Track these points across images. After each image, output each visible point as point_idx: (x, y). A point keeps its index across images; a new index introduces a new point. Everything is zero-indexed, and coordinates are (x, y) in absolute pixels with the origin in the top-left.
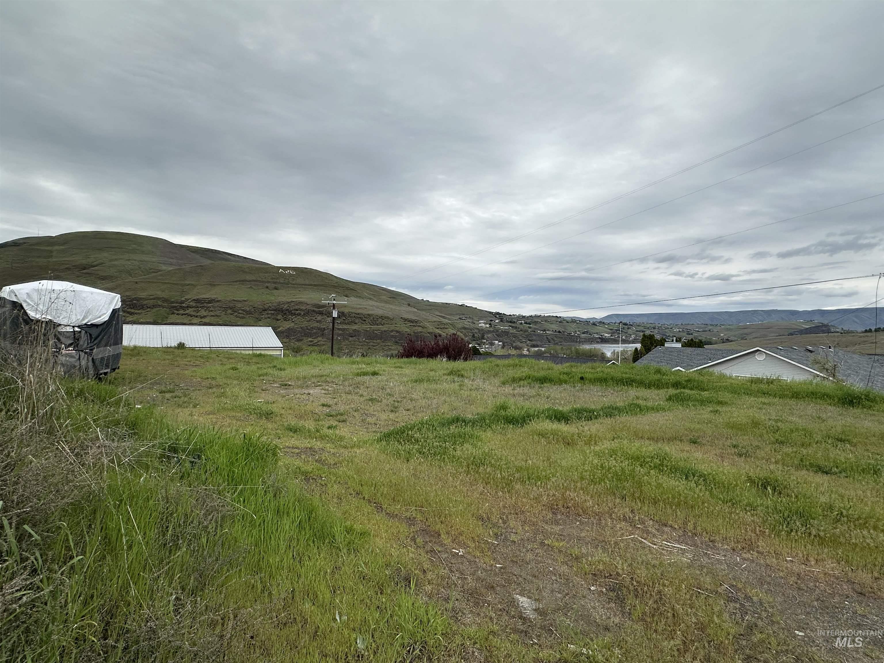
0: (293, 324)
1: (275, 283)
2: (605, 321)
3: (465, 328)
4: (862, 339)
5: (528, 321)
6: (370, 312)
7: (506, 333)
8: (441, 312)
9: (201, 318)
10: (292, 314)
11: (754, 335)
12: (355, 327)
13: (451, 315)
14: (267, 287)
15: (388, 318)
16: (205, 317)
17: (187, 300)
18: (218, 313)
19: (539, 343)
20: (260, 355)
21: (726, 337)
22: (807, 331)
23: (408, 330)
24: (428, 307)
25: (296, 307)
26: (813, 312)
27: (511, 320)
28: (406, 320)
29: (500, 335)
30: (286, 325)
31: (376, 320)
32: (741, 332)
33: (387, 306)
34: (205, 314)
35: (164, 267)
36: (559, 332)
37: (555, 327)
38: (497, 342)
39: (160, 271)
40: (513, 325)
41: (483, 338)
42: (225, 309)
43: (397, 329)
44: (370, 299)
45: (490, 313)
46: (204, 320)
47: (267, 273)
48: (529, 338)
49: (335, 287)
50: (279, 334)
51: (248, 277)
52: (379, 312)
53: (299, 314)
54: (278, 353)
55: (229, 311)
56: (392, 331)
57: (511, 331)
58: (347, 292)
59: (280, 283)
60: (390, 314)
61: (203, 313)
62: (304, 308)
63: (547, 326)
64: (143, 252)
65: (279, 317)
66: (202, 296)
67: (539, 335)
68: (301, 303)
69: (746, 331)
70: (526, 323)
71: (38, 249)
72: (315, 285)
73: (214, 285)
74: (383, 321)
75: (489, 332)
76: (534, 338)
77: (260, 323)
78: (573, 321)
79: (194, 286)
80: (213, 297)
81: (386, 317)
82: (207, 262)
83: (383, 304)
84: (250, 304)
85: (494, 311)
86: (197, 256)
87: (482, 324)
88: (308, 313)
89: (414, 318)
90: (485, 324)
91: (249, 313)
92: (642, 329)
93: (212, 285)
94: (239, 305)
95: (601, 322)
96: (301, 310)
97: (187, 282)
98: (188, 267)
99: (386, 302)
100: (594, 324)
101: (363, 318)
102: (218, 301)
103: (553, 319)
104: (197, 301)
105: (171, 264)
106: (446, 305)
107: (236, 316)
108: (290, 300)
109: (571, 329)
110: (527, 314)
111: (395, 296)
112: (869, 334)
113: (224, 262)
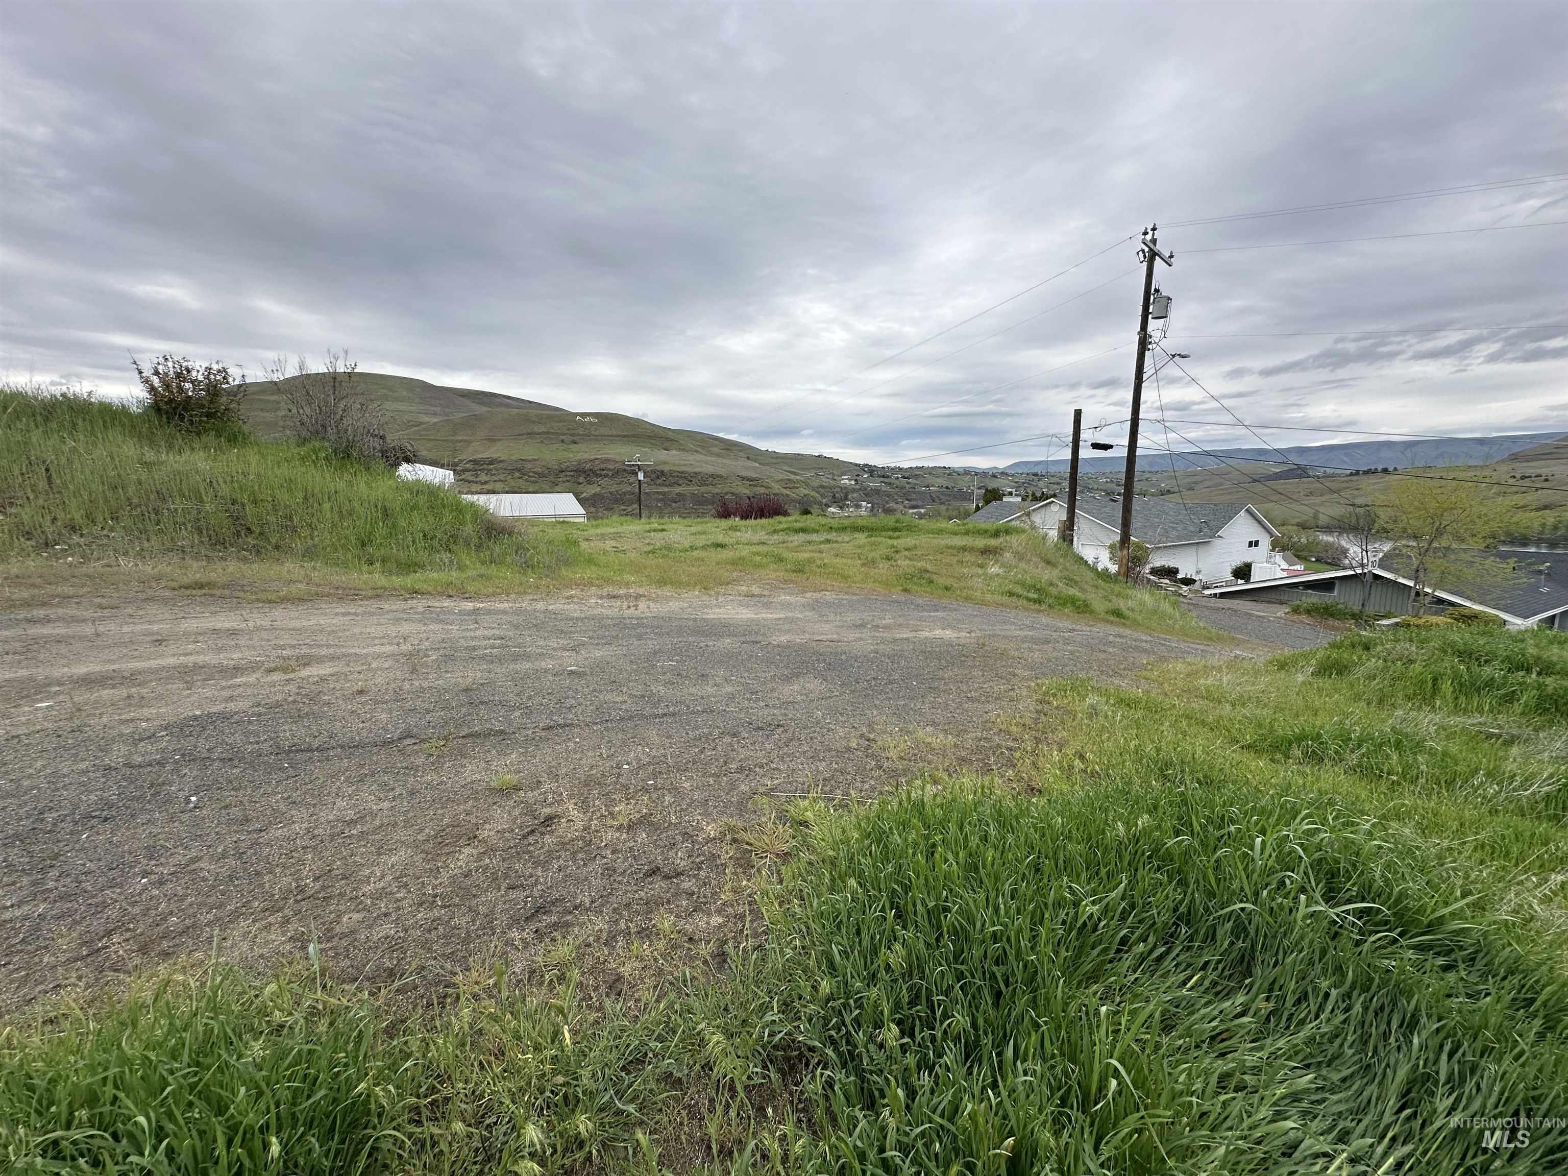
0: (599, 489)
1: (573, 435)
2: (1009, 472)
3: (822, 487)
4: (1344, 485)
5: (907, 475)
6: (697, 470)
7: (877, 491)
8: (791, 466)
9: (482, 484)
10: (597, 475)
11: (1207, 484)
12: (678, 490)
13: (804, 469)
14: (562, 441)
15: (721, 476)
16: (486, 483)
17: (461, 461)
18: (502, 477)
19: (920, 503)
20: (564, 522)
21: (1168, 488)
22: (1277, 477)
23: (747, 491)
24: (774, 461)
25: (602, 466)
26: (1289, 450)
27: (883, 474)
28: (743, 478)
29: (868, 494)
30: (590, 490)
31: (705, 479)
32: (1188, 480)
33: (720, 460)
34: (486, 478)
35: (426, 419)
36: (947, 488)
37: (942, 481)
38: (864, 504)
39: (422, 423)
40: (886, 480)
41: (846, 499)
42: (512, 471)
43: (733, 490)
44: (697, 452)
45: (857, 465)
46: (486, 487)
47: (560, 421)
48: (907, 496)
49: (650, 437)
50: (581, 501)
51: (536, 429)
52: (709, 469)
53: (606, 476)
54: (582, 520)
55: (517, 474)
56: (727, 493)
57: (884, 489)
58: (667, 444)
59: (579, 435)
60: (722, 472)
61: (483, 477)
62: (611, 467)
63: (931, 480)
64: (396, 400)
65: (581, 480)
66: (480, 456)
67: (920, 493)
68: (608, 460)
69: (1194, 479)
70: (903, 477)
71: (260, 400)
72: (624, 436)
73: (495, 440)
74: (715, 481)
75: (854, 490)
76: (914, 496)
77: (558, 488)
78: (967, 472)
79: (469, 442)
80: (495, 456)
81: (718, 476)
82: (481, 410)
83: (713, 459)
84: (543, 463)
85: (861, 462)
86: (467, 402)
87: (846, 481)
88: (617, 473)
89: (754, 476)
90: (850, 480)
91: (541, 475)
92: (1058, 480)
93: (492, 440)
94: (529, 466)
95: (1004, 474)
96: (609, 470)
97: (460, 438)
98: (458, 416)
99: (718, 455)
100: (994, 476)
101: (688, 478)
102: (501, 461)
103: (941, 471)
104: (475, 462)
105: (435, 414)
106: (797, 458)
107: (527, 481)
108: (593, 457)
109: (963, 484)
110: (906, 465)
111: (730, 447)
112: (1355, 478)
113: (503, 409)
